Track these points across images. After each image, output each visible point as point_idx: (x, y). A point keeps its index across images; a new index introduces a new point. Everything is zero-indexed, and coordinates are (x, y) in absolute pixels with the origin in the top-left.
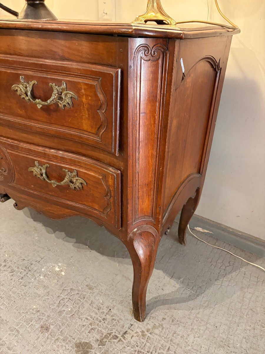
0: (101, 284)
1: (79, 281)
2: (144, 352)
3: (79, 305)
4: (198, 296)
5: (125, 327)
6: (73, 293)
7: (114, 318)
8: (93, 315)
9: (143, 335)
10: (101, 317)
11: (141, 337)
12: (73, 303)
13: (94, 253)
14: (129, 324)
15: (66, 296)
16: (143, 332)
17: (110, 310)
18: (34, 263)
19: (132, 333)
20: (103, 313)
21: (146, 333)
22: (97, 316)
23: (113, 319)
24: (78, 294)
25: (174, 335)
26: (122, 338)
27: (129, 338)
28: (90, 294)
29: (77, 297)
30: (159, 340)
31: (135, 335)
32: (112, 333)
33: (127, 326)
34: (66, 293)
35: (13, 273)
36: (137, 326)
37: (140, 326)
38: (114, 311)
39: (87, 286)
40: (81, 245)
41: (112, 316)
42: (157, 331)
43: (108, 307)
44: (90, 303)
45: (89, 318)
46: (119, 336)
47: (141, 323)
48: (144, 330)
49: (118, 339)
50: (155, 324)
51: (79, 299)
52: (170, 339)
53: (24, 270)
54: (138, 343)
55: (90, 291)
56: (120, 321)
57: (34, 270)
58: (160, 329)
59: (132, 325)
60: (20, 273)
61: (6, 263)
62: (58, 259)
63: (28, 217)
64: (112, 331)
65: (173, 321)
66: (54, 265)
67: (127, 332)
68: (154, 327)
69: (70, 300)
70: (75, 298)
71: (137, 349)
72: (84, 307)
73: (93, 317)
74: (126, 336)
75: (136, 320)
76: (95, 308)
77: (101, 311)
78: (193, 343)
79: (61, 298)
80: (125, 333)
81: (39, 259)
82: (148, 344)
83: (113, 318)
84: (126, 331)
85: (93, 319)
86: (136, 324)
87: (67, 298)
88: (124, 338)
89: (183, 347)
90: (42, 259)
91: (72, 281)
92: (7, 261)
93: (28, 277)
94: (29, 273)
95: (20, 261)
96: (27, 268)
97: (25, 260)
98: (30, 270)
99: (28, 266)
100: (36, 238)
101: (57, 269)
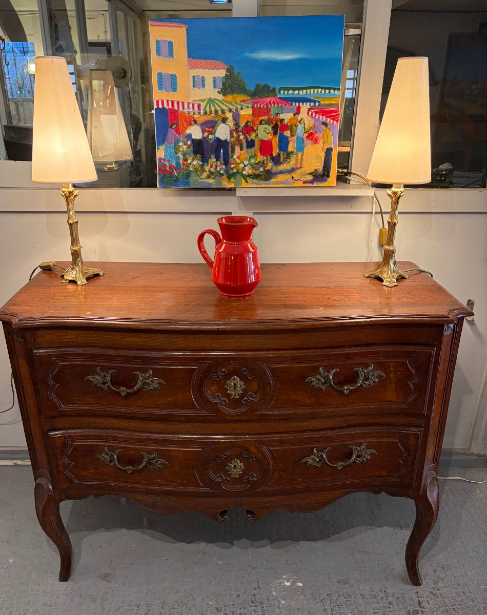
0: (349, 572)
1: (325, 582)
2: (449, 608)
3: (354, 605)
4: (438, 534)
5: (413, 598)
6: (335, 598)
7: (397, 596)
8: (375, 605)
9: (435, 595)
10: (386, 603)
11: (435, 597)
12: (345, 607)
13: (304, 544)
14: (414, 594)
15: (332, 605)
16: (431, 593)
17: (385, 591)
18: (255, 592)
19: (425, 599)
20: (382, 598)
21: (434, 592)
22: (381, 605)
23: (397, 598)
24: (340, 595)
25: (456, 579)
26: (421, 609)
27: (428, 605)
28: (350, 588)
29: (342, 599)
30: (450, 591)
31: (428, 599)
32: (409, 610)
33: (414, 596)
34: (328, 602)
36: (421, 591)
37: (425, 589)
38: (390, 591)
39: (339, 582)
40: (280, 542)
41: (393, 596)
42: (441, 585)
43: (380, 591)
44: (361, 597)
45: (376, 611)
46: (417, 609)
47: (422, 586)
48: (431, 590)
49: (420, 612)
50: (434, 580)
51: (347, 599)
52: (456, 584)
53: (255, 606)
54: (439, 604)
55: (347, 586)
56: (404, 596)
57: (266, 600)
58: (441, 581)
59: (417, 593)
60: (254, 611)
61: (223, 611)
62: (276, 572)
63: (175, 543)
64: (408, 609)
65: (443, 568)
66: (279, 581)
67: (421, 601)
68: (435, 583)
69: (340, 607)
70: (343, 601)
71: (442, 609)
72: (360, 604)
73: (378, 607)
74: (422, 605)
75: (416, 587)
76: (371, 599)
77: (379, 597)
78: (474, 576)
79: (329, 610)
80: (419, 603)
81: (255, 585)
82: (445, 600)
83: (395, 597)
84: (419, 601)
85: (381, 609)
86: (419, 589)
87: (335, 606)
88: (423, 607)
89: (472, 584)
90: (258, 582)
91: (319, 587)
92: (221, 608)
93: (268, 610)
94: (264, 605)
95: (236, 599)
96: (255, 602)
97: (241, 596)
98: (261, 603)
99: (253, 600)
100: (220, 563)
101: (288, 584)
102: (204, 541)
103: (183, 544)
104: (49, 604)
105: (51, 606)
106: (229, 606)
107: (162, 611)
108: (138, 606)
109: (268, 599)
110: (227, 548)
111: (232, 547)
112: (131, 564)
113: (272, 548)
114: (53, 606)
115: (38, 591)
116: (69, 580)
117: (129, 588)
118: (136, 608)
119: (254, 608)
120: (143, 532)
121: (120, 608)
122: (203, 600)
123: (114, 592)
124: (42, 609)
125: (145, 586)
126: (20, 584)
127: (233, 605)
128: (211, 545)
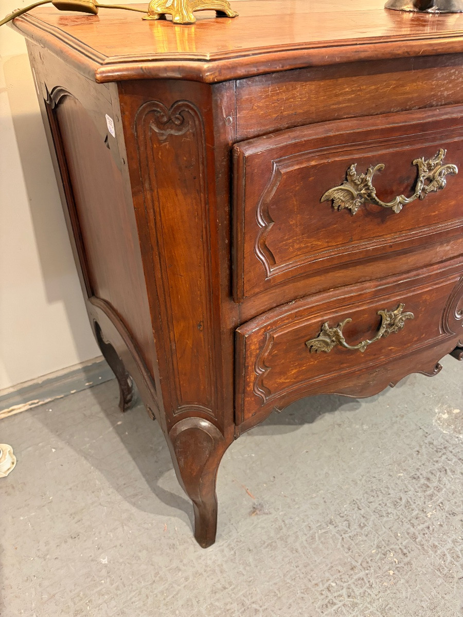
18: (428, 440)
35: (448, 471)
53: (443, 454)
57: (446, 442)
61: (421, 477)
62: (425, 409)
66: (436, 418)
81: (420, 433)
90: (421, 429)
94: (451, 449)
95: (420, 457)
96: (439, 450)
97: (420, 451)
98: (445, 448)
99: (435, 449)
100: (365, 427)
101: (446, 416)
102: (324, 413)
103: (306, 426)
104: (219, 586)
105: (225, 588)
106: (420, 468)
107: (362, 512)
108: (331, 523)
109: (446, 441)
110: (356, 409)
111: (360, 405)
112: (272, 479)
113: (397, 387)
114: (227, 586)
115: (186, 579)
116: (216, 539)
117: (299, 508)
118: (331, 527)
119: (444, 457)
120: (249, 435)
121: (313, 538)
122: (390, 475)
123: (286, 522)
124: (218, 600)
125: (314, 495)
126: (151, 584)
127: (423, 464)
128: (337, 413)
